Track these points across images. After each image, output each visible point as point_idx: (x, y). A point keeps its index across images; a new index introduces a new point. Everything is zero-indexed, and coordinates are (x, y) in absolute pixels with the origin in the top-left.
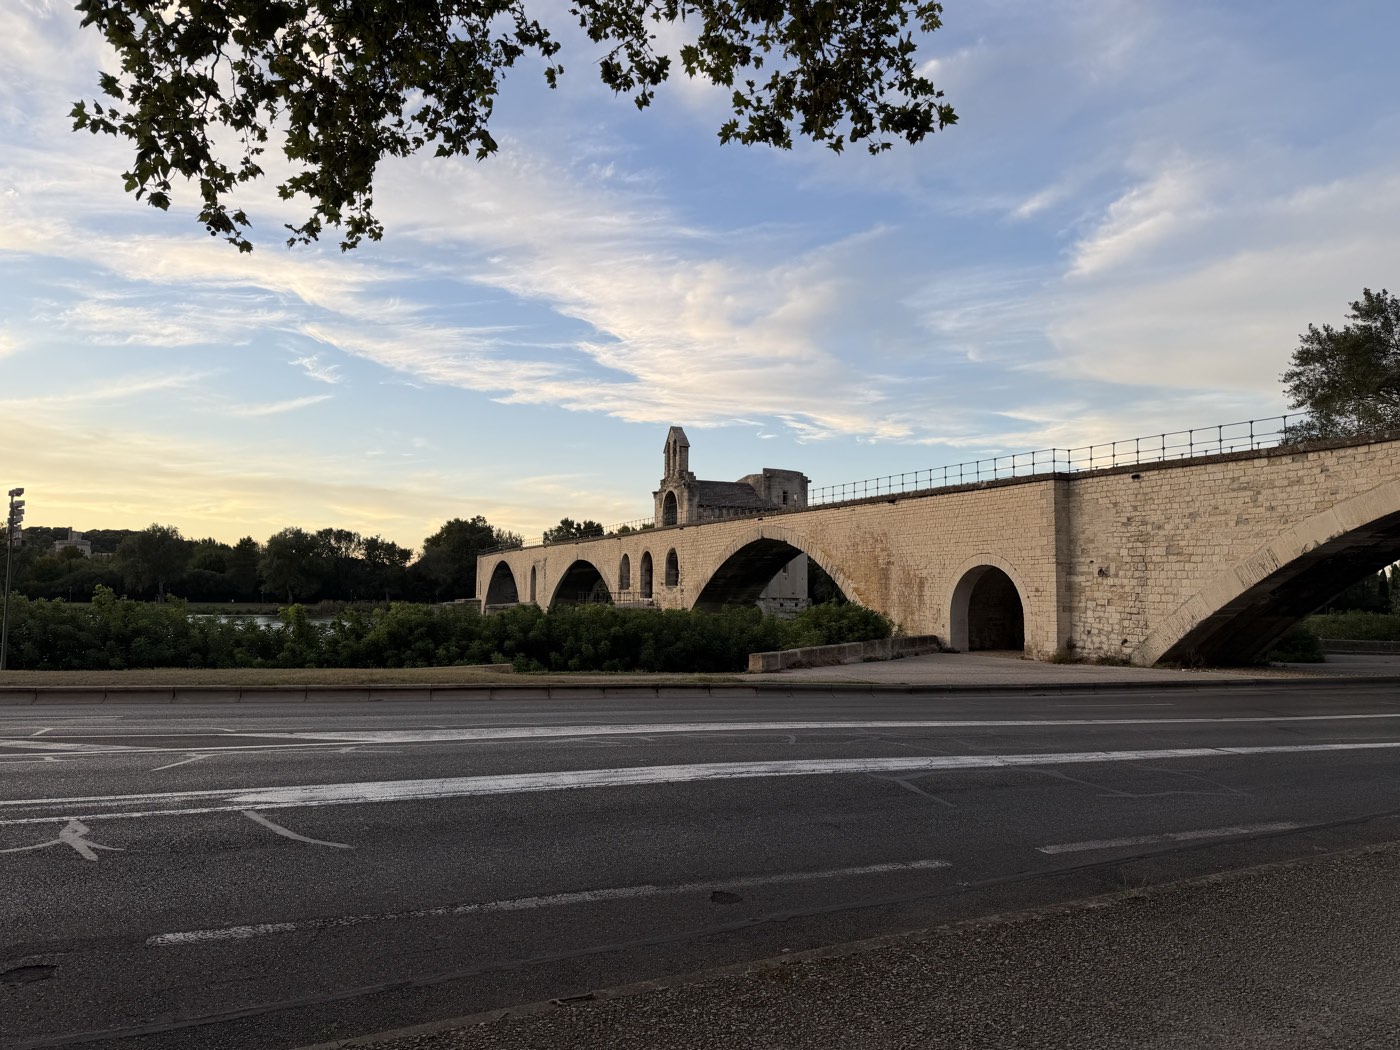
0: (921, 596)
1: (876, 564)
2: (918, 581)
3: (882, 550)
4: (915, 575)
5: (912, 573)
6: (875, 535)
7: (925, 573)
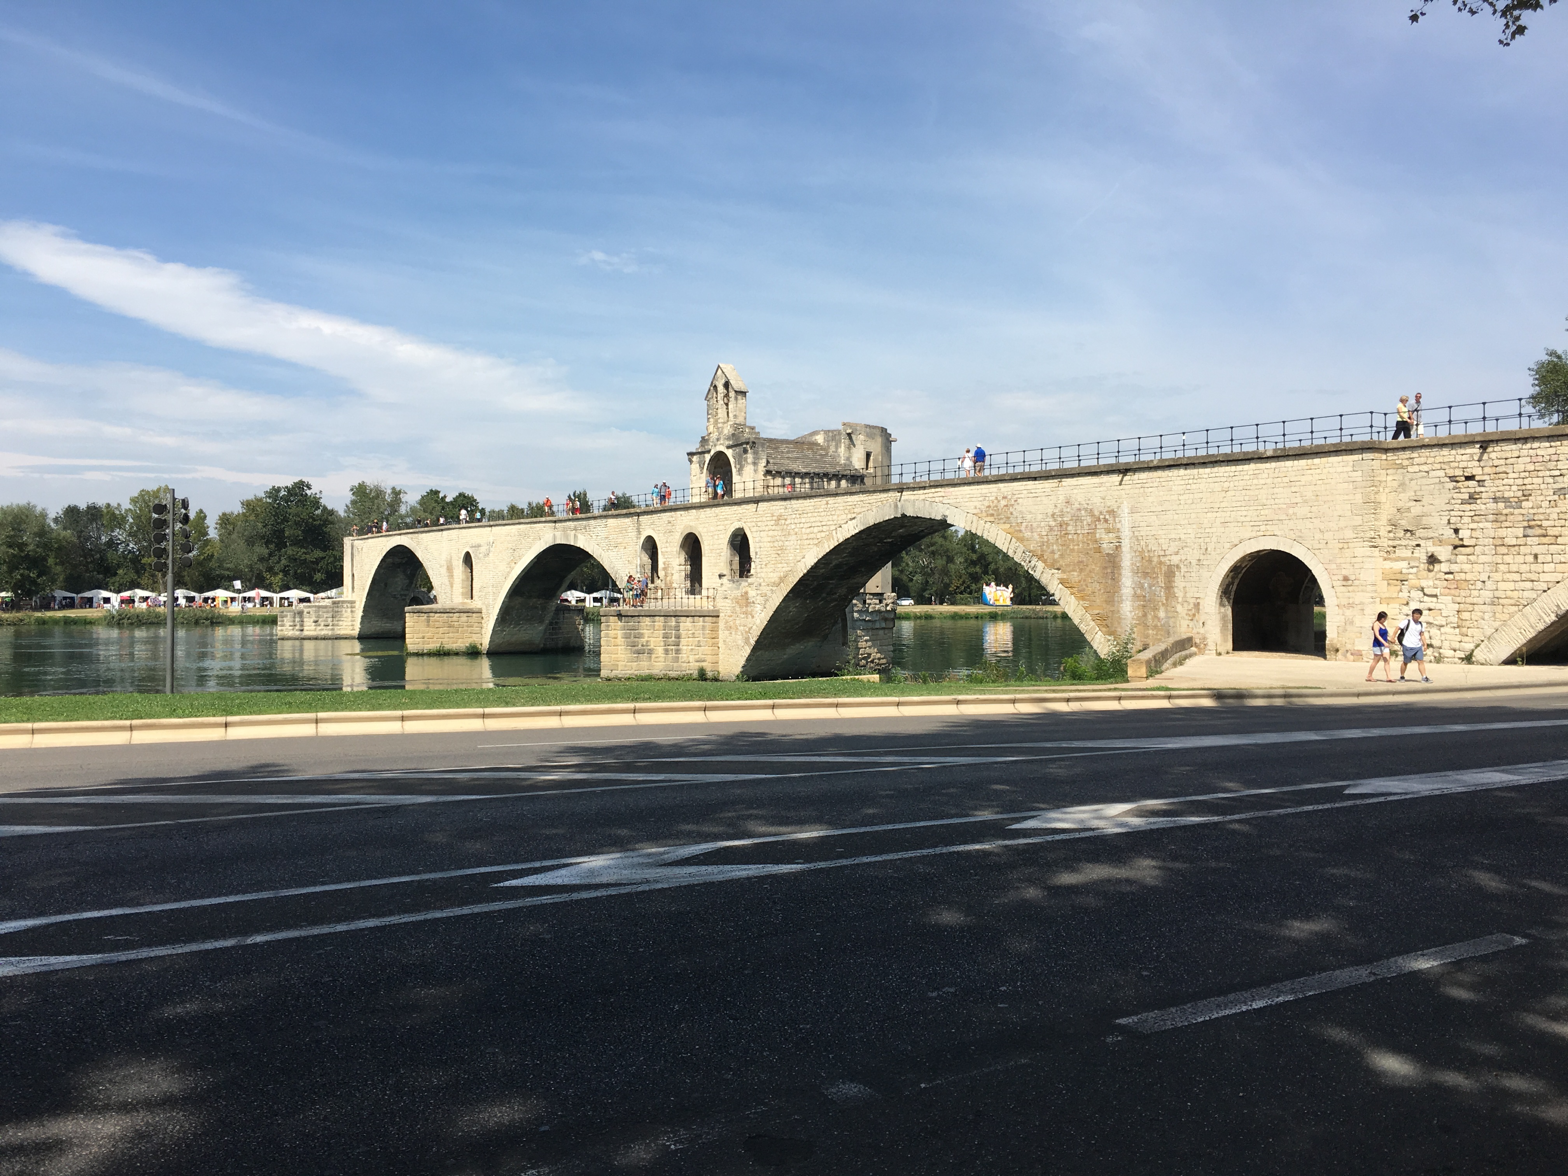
0: (1169, 587)
1: (1098, 550)
2: (1164, 569)
3: (1109, 531)
4: (1161, 563)
5: (1155, 559)
6: (1097, 513)
7: (1175, 560)
